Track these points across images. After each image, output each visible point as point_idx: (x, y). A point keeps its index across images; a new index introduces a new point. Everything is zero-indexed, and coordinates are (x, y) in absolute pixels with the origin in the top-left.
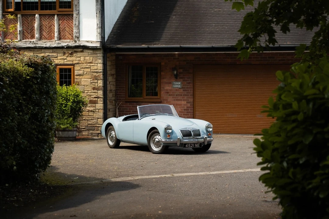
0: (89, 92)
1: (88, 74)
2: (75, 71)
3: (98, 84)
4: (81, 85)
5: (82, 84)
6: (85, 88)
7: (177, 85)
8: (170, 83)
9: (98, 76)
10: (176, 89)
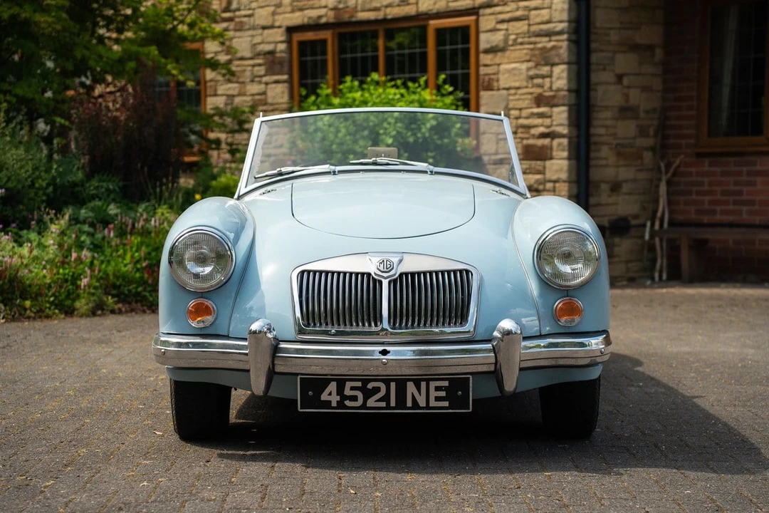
0: (525, 113)
1: (522, 44)
2: (483, 37)
3: (554, 79)
4: (499, 89)
5: (502, 84)
6: (511, 98)
9: (554, 48)
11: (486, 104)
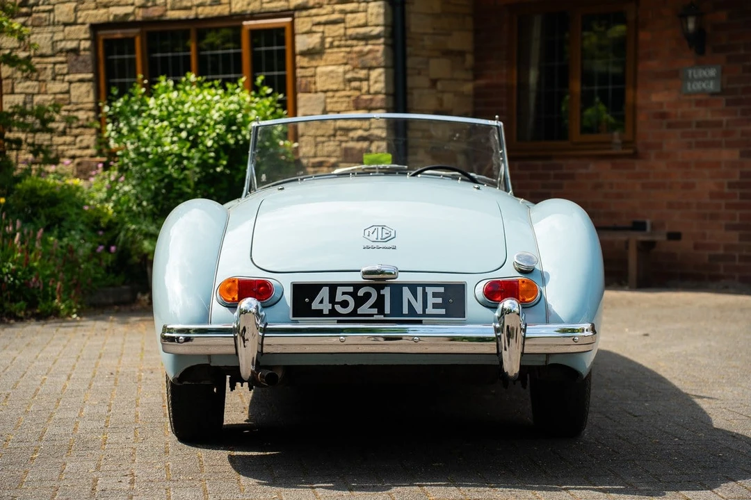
3: (371, 82)
4: (316, 92)
5: (319, 86)
6: (328, 100)
7: (703, 79)
8: (675, 75)
9: (369, 52)
10: (699, 97)
11: (304, 106)
